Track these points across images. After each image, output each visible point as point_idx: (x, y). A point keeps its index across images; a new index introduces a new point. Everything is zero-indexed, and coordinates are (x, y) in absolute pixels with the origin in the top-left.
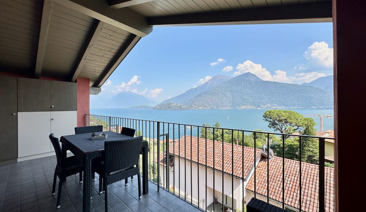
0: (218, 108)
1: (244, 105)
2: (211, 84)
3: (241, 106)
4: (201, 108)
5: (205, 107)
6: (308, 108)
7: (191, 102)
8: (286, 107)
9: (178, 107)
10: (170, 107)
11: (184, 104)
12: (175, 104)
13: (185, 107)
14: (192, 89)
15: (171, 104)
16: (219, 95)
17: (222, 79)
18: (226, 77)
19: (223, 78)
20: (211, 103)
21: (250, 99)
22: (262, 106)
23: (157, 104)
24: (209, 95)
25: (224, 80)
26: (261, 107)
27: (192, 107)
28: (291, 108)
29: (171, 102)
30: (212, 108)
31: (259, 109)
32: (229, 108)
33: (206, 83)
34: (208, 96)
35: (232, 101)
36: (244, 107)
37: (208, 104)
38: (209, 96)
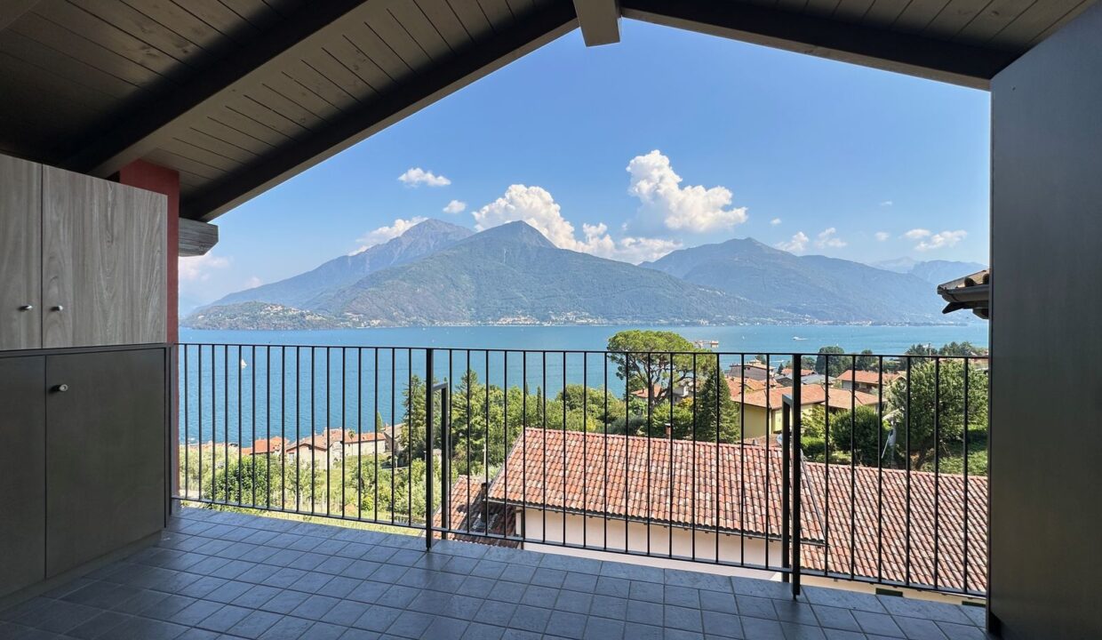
0: (434, 323)
1: (508, 314)
2: (410, 246)
3: (500, 318)
4: (376, 322)
5: (392, 318)
6: (651, 323)
7: (340, 300)
8: (607, 321)
9: (293, 317)
10: (255, 318)
11: (316, 307)
12: (280, 308)
13: (318, 318)
14: (346, 257)
15: (262, 307)
16: (437, 281)
17: (446, 234)
18: (457, 227)
19: (449, 231)
20: (410, 308)
21: (524, 299)
22: (553, 318)
23: (195, 307)
24: (401, 280)
25: (451, 237)
26: (553, 321)
27: (345, 319)
28: (619, 323)
29: (261, 300)
30: (415, 322)
31: (546, 324)
32: (467, 324)
33: (396, 242)
34: (402, 282)
35: (476, 302)
36: (510, 320)
37: (403, 310)
38: (406, 285)
